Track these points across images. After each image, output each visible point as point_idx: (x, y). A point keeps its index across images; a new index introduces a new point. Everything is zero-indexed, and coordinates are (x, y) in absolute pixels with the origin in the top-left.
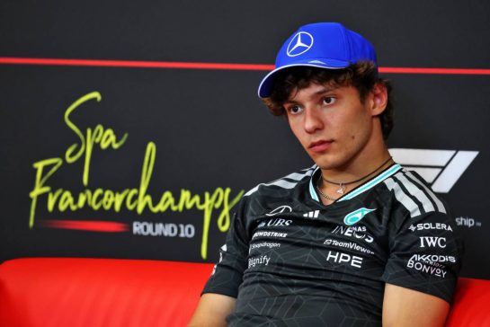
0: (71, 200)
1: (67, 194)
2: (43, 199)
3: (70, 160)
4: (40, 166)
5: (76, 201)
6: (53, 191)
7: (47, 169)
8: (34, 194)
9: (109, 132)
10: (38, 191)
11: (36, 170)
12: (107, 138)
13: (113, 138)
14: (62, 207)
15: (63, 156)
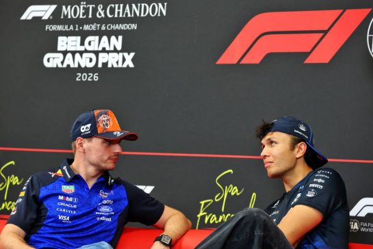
0: (215, 219)
1: (214, 216)
2: (203, 217)
3: (216, 200)
4: (203, 203)
5: (218, 219)
6: (208, 215)
7: (206, 204)
8: (199, 216)
9: (236, 188)
10: (201, 214)
11: (201, 204)
12: (234, 191)
13: (237, 191)
14: (211, 222)
15: (213, 199)
